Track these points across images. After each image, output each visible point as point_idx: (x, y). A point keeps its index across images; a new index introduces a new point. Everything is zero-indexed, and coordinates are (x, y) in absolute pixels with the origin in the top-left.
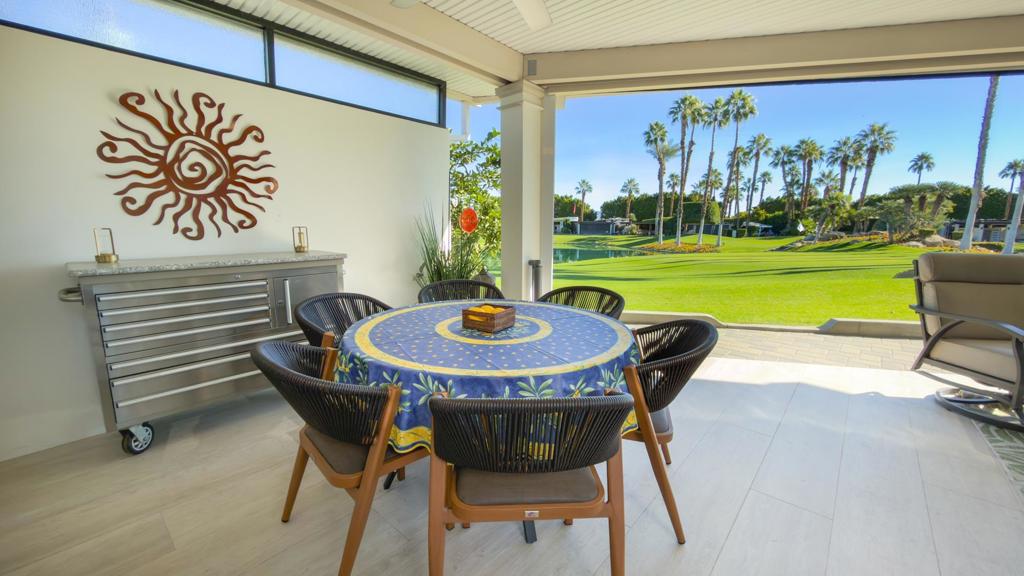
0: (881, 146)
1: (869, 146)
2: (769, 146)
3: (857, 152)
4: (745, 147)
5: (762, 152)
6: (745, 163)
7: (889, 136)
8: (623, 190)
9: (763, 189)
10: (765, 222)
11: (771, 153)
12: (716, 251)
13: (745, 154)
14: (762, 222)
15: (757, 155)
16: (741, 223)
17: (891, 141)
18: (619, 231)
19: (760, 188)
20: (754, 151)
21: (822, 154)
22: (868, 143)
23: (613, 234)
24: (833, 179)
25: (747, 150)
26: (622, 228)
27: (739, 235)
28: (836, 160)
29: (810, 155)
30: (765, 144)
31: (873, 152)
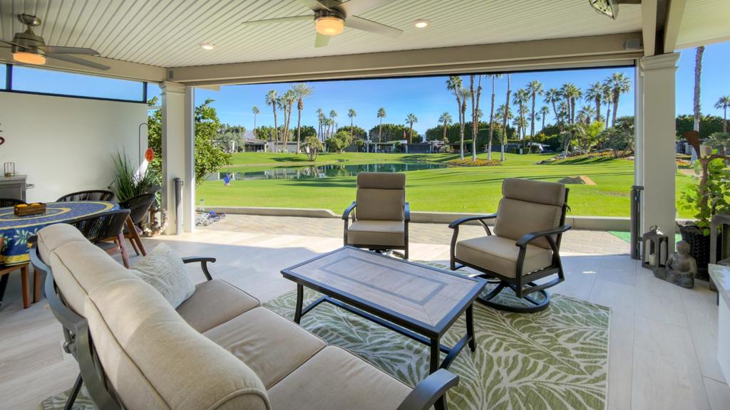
0: (622, 88)
1: (614, 88)
2: (541, 88)
3: (606, 92)
4: (524, 89)
5: (536, 93)
6: (525, 100)
7: (626, 81)
8: (440, 121)
9: (544, 119)
10: (545, 142)
11: (543, 94)
12: (499, 164)
13: (525, 94)
14: (542, 143)
15: (534, 95)
16: (527, 143)
17: (628, 84)
18: (436, 150)
19: (542, 118)
20: (531, 93)
21: (580, 94)
22: (612, 85)
23: (432, 153)
24: (591, 112)
25: (526, 92)
26: (440, 148)
27: (525, 153)
28: (591, 98)
29: (572, 94)
30: (539, 87)
31: (616, 92)
